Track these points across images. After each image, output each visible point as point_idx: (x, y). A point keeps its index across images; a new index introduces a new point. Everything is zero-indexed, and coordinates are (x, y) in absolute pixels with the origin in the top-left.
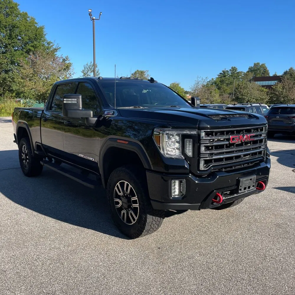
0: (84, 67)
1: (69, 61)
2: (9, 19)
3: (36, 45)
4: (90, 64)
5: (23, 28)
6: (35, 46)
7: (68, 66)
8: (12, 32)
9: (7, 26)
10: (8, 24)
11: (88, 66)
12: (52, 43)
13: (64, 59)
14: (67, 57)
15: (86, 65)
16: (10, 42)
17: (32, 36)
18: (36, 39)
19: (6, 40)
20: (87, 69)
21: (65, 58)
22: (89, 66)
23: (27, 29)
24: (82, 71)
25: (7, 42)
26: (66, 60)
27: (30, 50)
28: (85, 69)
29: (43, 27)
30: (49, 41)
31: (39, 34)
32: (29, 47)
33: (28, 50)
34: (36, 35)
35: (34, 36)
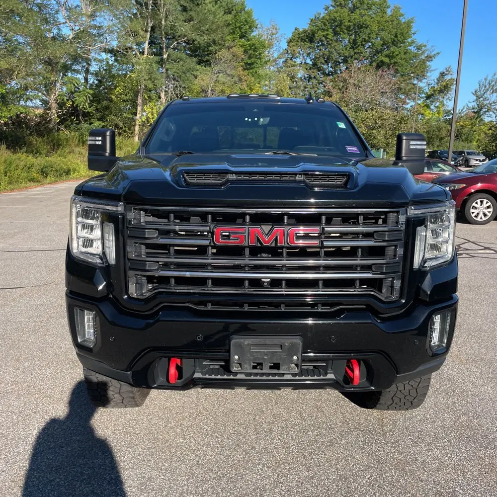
0: (480, 85)
1: (451, 74)
2: (356, 16)
3: (393, 53)
4: (491, 78)
5: (375, 27)
6: (391, 54)
7: (447, 84)
8: (358, 36)
9: (352, 28)
10: (352, 24)
11: (488, 81)
12: (425, 46)
13: (444, 73)
14: (449, 68)
15: (484, 80)
16: (352, 54)
17: (388, 38)
18: (394, 43)
19: (346, 50)
20: (485, 87)
21: (444, 71)
22: (490, 81)
23: (382, 27)
24: (474, 92)
25: (347, 54)
26: (446, 74)
27: (382, 62)
28: (480, 88)
29: (412, 19)
30: (419, 44)
31: (402, 34)
32: (381, 58)
33: (380, 63)
34: (396, 36)
35: (393, 37)
